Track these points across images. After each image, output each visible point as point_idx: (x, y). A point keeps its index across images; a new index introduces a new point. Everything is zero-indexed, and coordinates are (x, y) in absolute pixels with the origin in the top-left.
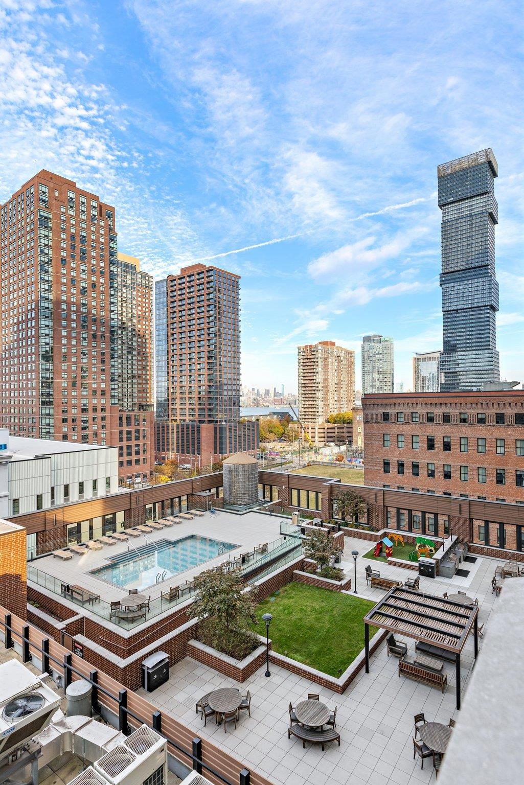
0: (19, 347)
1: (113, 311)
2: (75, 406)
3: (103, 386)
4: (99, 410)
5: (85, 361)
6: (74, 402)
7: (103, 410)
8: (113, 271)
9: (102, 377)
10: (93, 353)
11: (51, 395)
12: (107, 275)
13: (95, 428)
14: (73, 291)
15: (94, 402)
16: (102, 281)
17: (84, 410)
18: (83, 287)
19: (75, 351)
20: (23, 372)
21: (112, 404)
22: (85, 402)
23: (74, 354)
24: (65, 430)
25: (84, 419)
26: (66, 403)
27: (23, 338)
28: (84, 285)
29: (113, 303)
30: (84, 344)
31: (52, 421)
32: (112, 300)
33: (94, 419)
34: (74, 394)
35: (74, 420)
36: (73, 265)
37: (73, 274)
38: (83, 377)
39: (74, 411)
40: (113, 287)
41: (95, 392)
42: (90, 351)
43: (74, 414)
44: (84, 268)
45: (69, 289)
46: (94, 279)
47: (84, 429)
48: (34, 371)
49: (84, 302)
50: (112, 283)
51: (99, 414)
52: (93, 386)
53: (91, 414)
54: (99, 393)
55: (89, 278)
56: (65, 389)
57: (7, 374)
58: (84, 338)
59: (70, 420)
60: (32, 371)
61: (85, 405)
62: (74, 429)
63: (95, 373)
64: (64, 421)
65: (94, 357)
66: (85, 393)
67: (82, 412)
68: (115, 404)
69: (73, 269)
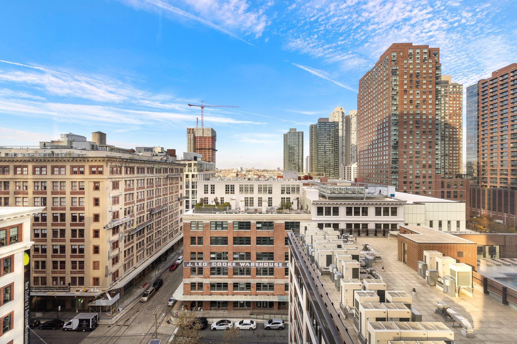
0: (378, 143)
1: (438, 114)
2: (411, 174)
3: (430, 162)
4: (427, 177)
5: (418, 147)
6: (411, 172)
7: (430, 177)
8: (438, 89)
9: (429, 157)
10: (423, 142)
11: (397, 168)
12: (434, 93)
13: (424, 188)
14: (411, 107)
15: (424, 172)
16: (430, 97)
17: (417, 177)
18: (418, 104)
19: (412, 142)
20: (380, 156)
21: (436, 174)
22: (418, 172)
23: (411, 144)
24: (405, 188)
25: (417, 182)
26: (406, 172)
27: (381, 138)
28: (418, 102)
29: (438, 109)
30: (418, 137)
31: (397, 183)
32: (437, 108)
33: (423, 182)
34: (411, 167)
35: (411, 183)
36: (411, 92)
37: (411, 97)
38: (417, 157)
39: (411, 177)
40: (438, 99)
41: (424, 166)
42: (422, 141)
43: (411, 179)
44: (418, 92)
45: (408, 107)
46: (424, 97)
47: (417, 188)
48: (387, 155)
49: (418, 112)
50: (437, 97)
51: (428, 180)
52: (423, 162)
53: (422, 180)
54: (427, 166)
55: (421, 97)
56: (405, 164)
57: (371, 157)
58: (418, 134)
59: (408, 183)
60: (386, 155)
61: (418, 174)
62: (410, 188)
63: (424, 154)
64: (405, 183)
65: (424, 144)
66: (418, 167)
67: (416, 178)
68: (438, 174)
69: (411, 94)
